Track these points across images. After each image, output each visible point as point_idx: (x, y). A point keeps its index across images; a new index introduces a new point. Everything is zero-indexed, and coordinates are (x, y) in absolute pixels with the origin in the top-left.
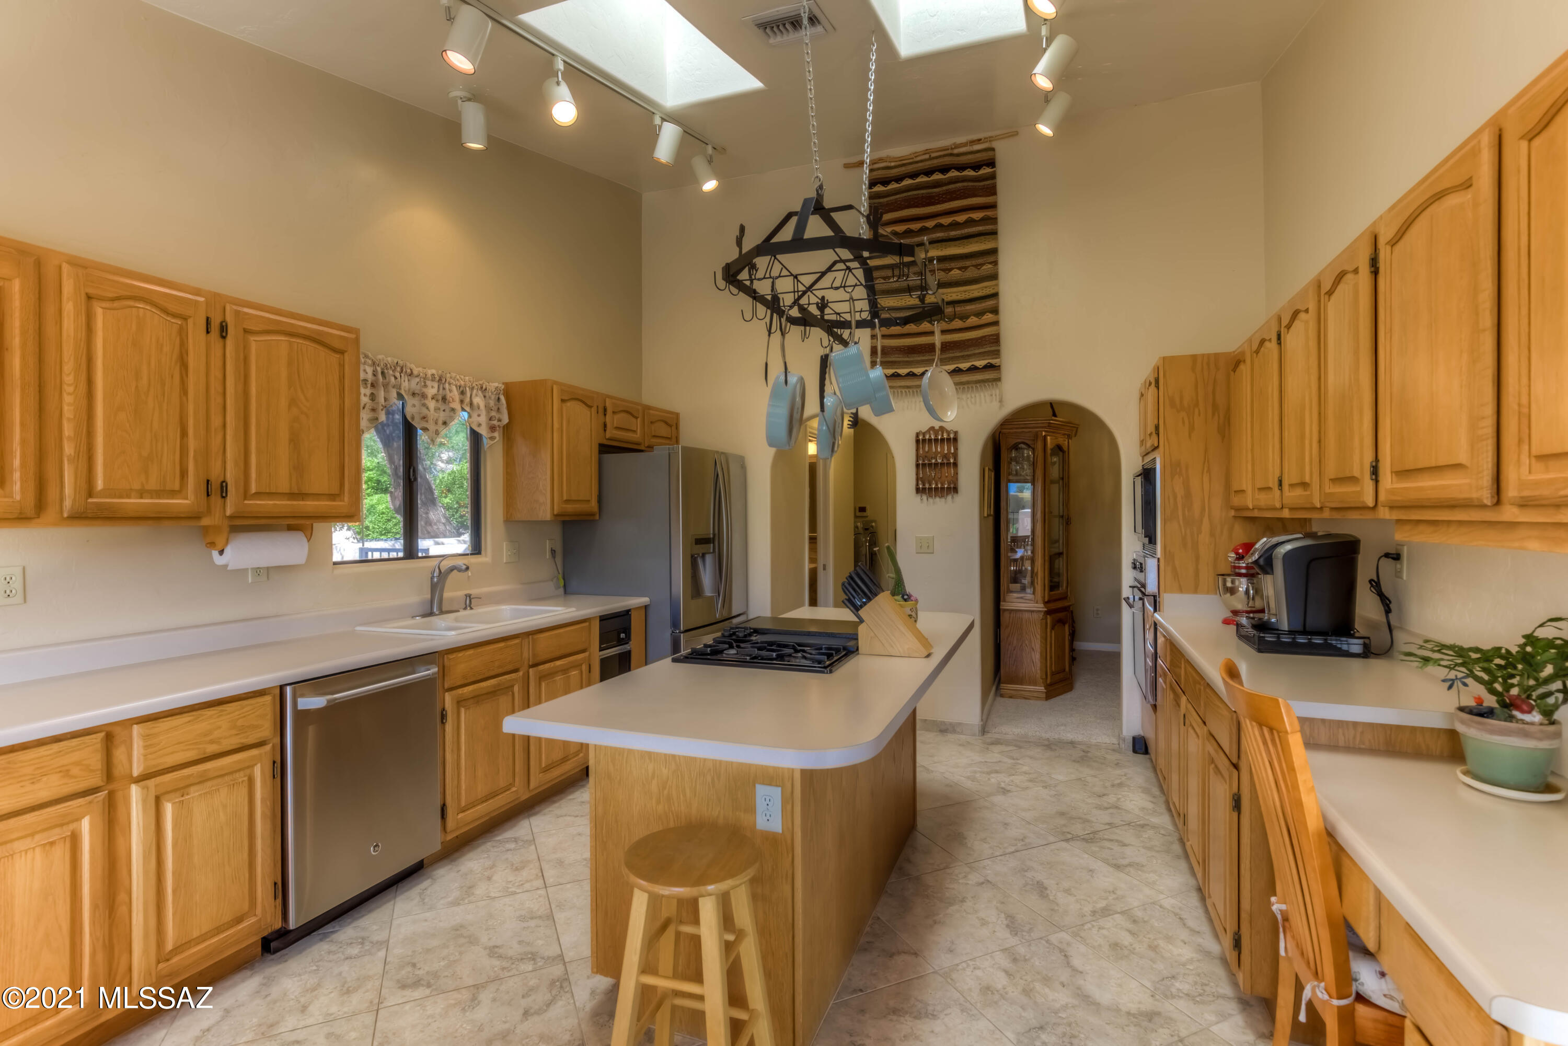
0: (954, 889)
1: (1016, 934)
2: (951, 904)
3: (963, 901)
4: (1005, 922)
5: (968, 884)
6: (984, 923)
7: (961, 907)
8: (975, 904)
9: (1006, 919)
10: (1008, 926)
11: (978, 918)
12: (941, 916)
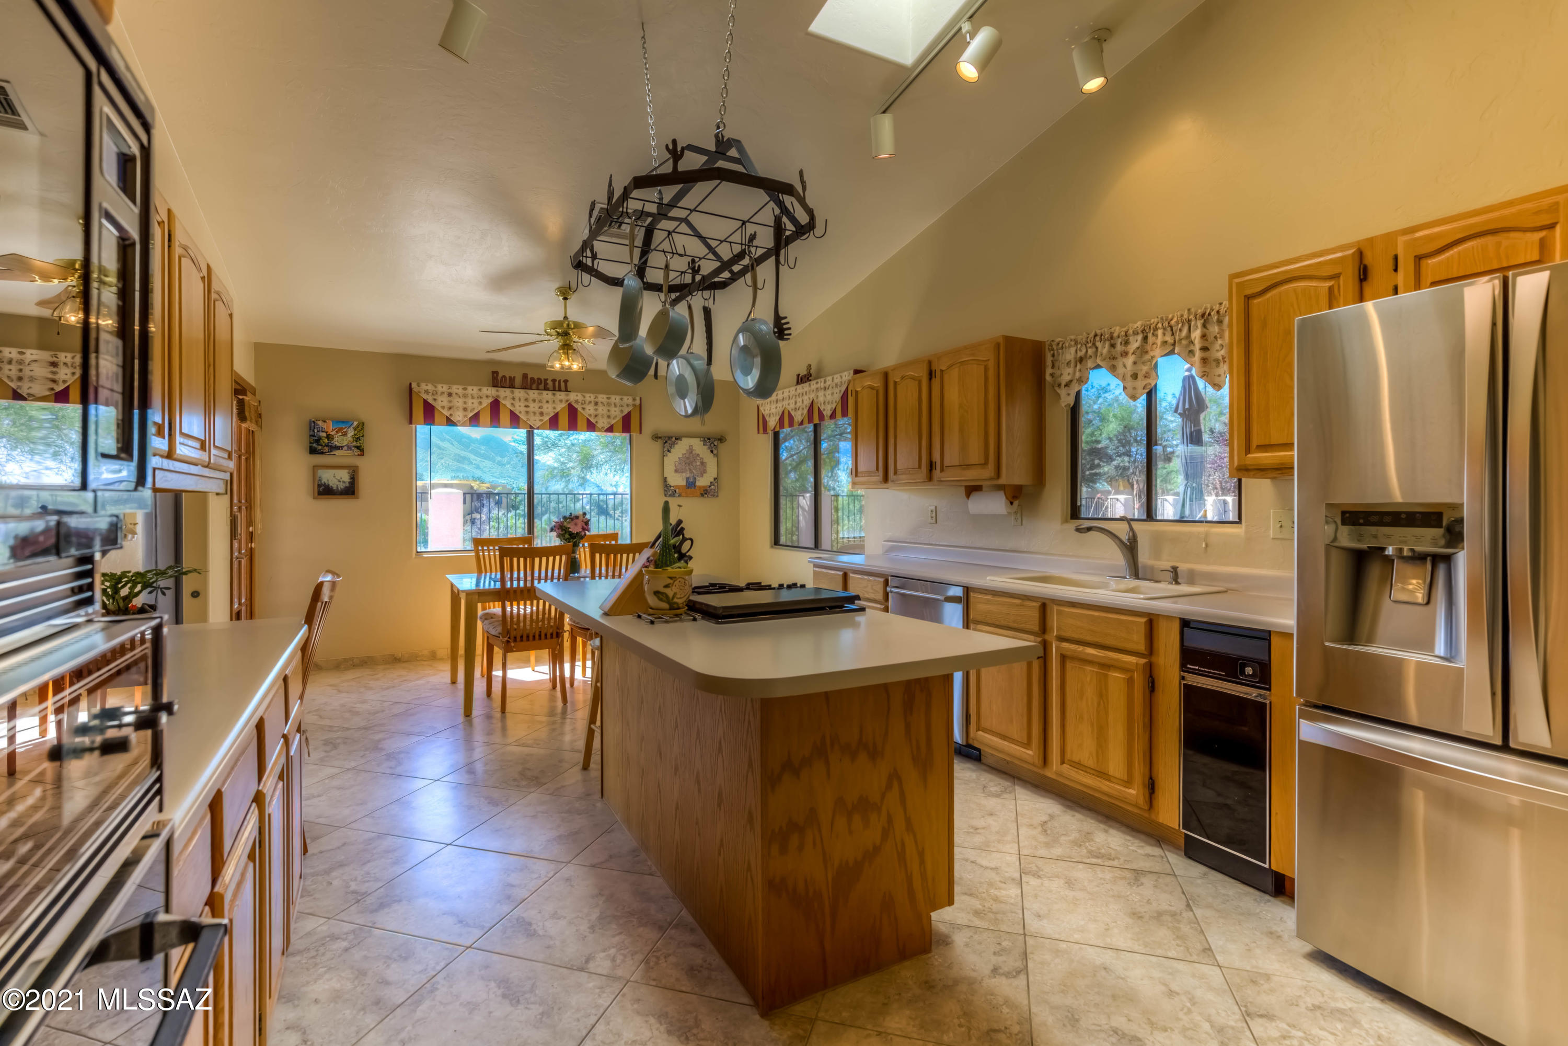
0: (614, 936)
1: (517, 920)
2: (600, 918)
3: (592, 928)
4: (534, 927)
5: (604, 951)
6: (555, 916)
7: (589, 920)
8: (577, 930)
9: (535, 929)
10: (530, 924)
11: (565, 918)
12: (601, 903)
